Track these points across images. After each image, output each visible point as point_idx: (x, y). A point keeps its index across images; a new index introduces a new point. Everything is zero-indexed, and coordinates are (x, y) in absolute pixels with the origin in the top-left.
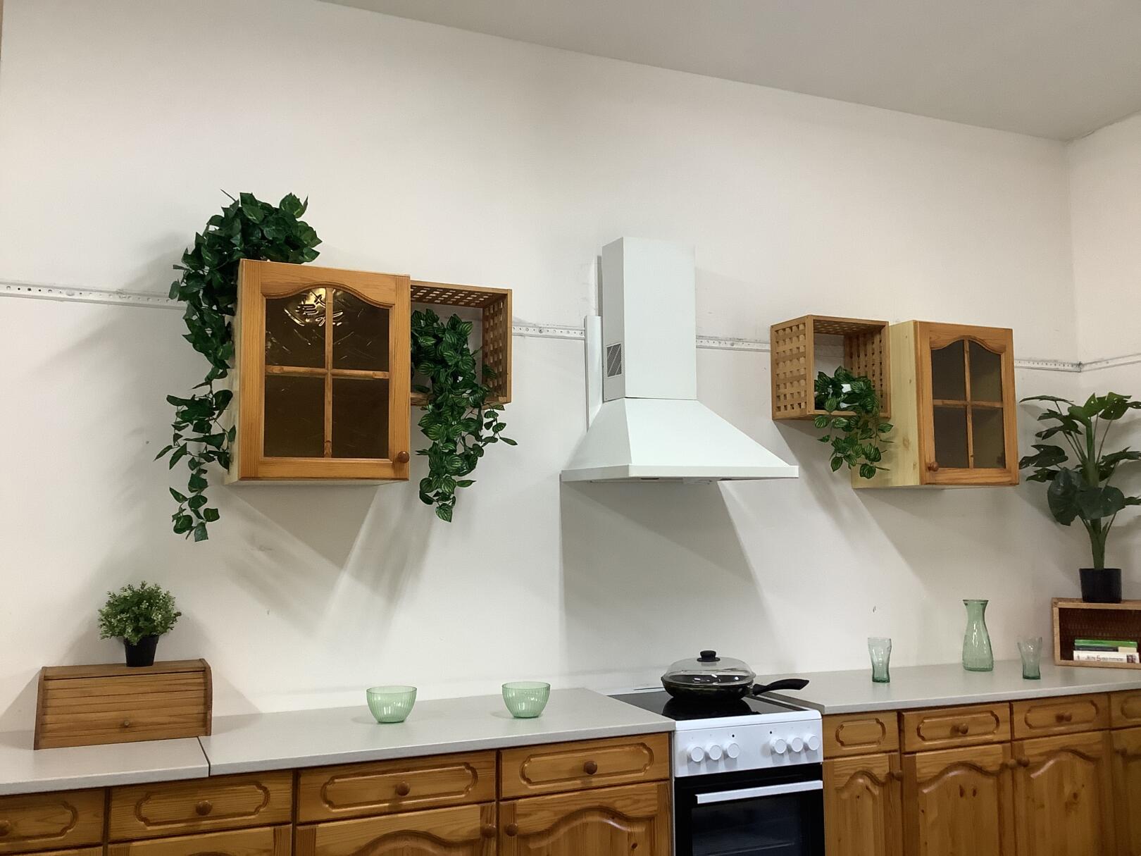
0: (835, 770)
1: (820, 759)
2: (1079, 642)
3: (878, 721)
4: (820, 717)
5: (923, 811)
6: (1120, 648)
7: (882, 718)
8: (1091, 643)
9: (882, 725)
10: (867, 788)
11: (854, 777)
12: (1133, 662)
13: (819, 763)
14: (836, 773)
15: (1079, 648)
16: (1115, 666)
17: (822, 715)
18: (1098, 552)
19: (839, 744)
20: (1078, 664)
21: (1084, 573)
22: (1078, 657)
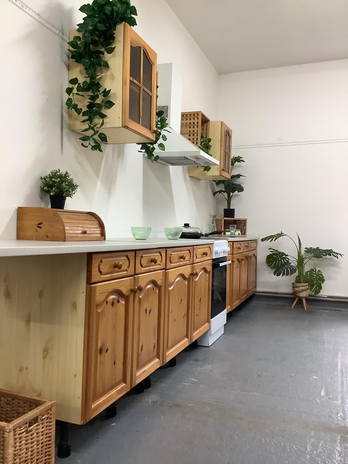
2: (227, 230)
4: (227, 242)
6: (236, 231)
12: (240, 235)
18: (229, 204)
21: (225, 210)
22: (227, 234)
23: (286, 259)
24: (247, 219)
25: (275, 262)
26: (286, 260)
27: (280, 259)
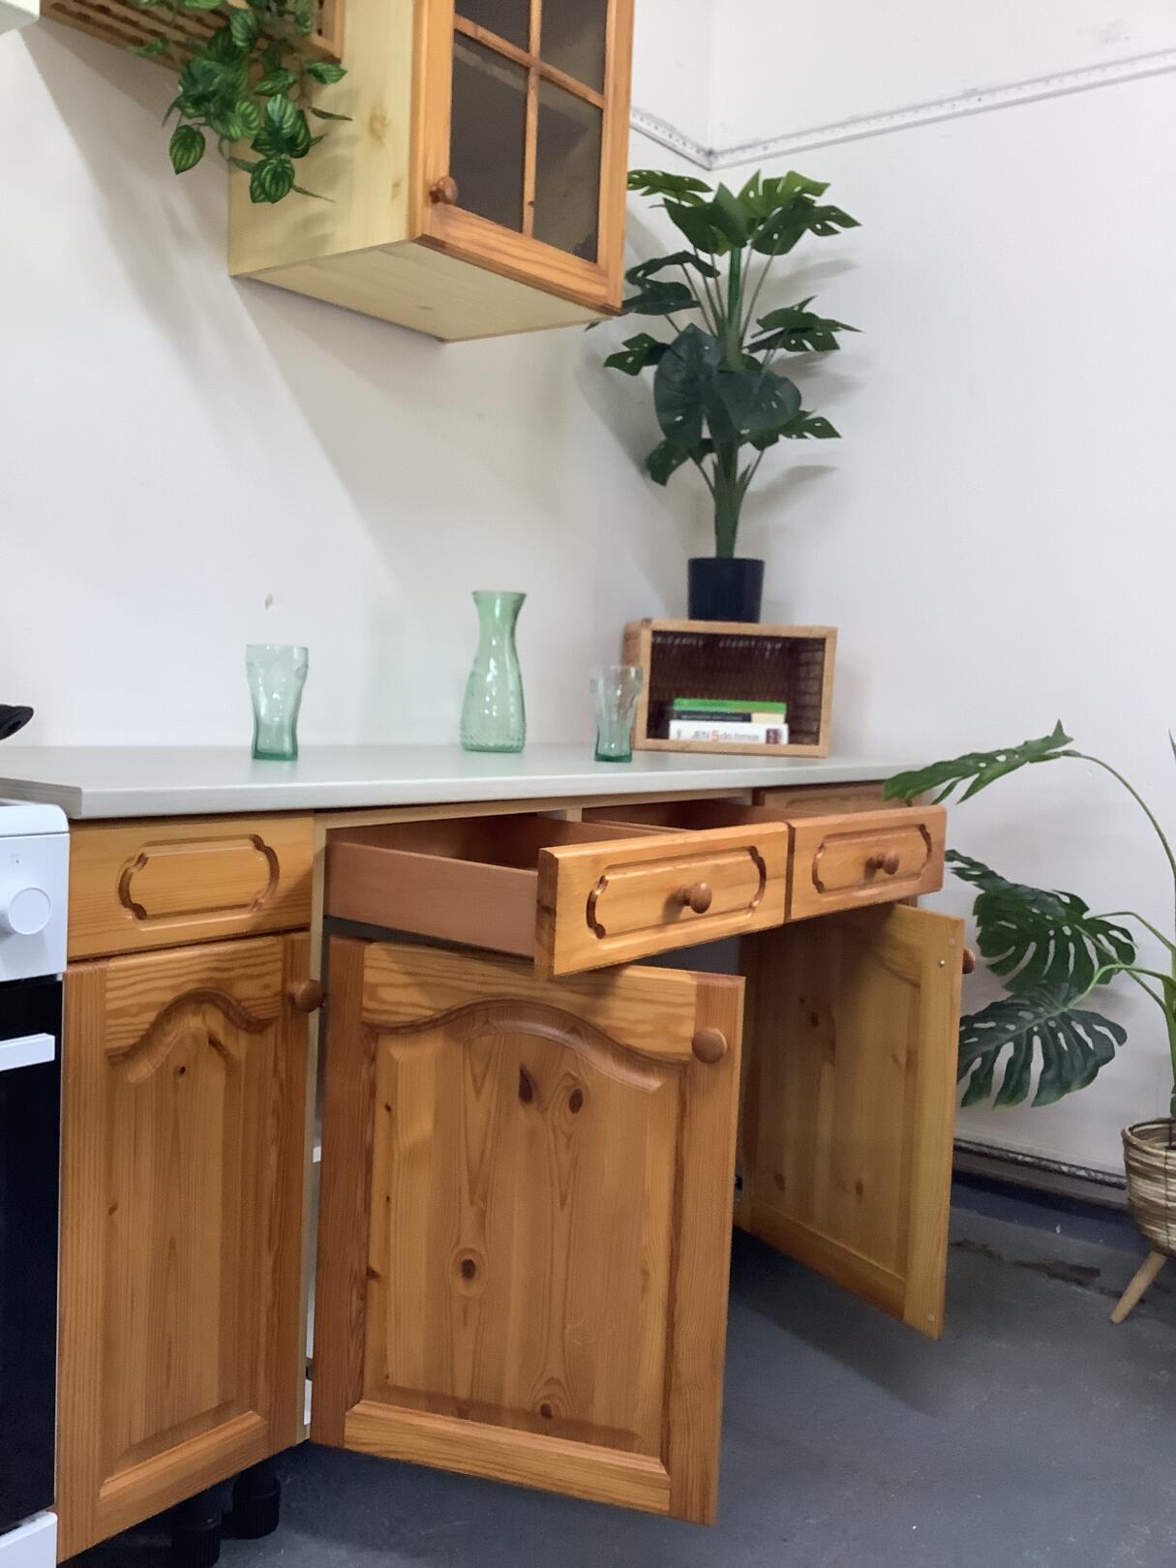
0: (109, 995)
1: (54, 963)
2: (681, 704)
3: (258, 843)
4: (65, 827)
5: (388, 1108)
6: (755, 716)
7: (272, 833)
8: (705, 705)
9: (270, 853)
10: (214, 1042)
11: (170, 1012)
12: (776, 742)
13: (53, 976)
14: (110, 1006)
15: (680, 716)
16: (746, 752)
17: (74, 823)
18: (726, 526)
19: (129, 915)
20: (679, 747)
21: (698, 567)
22: (679, 733)
23: (1115, 933)
24: (834, 632)
25: (1033, 946)
26: (1113, 941)
27: (1067, 931)
